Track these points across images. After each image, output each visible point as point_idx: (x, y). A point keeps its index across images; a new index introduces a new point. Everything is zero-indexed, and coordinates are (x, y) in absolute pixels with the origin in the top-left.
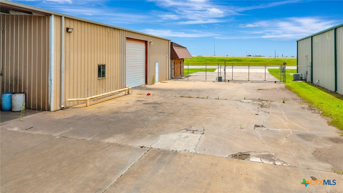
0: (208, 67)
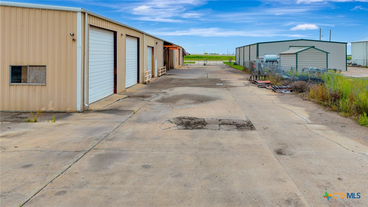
0: (192, 61)
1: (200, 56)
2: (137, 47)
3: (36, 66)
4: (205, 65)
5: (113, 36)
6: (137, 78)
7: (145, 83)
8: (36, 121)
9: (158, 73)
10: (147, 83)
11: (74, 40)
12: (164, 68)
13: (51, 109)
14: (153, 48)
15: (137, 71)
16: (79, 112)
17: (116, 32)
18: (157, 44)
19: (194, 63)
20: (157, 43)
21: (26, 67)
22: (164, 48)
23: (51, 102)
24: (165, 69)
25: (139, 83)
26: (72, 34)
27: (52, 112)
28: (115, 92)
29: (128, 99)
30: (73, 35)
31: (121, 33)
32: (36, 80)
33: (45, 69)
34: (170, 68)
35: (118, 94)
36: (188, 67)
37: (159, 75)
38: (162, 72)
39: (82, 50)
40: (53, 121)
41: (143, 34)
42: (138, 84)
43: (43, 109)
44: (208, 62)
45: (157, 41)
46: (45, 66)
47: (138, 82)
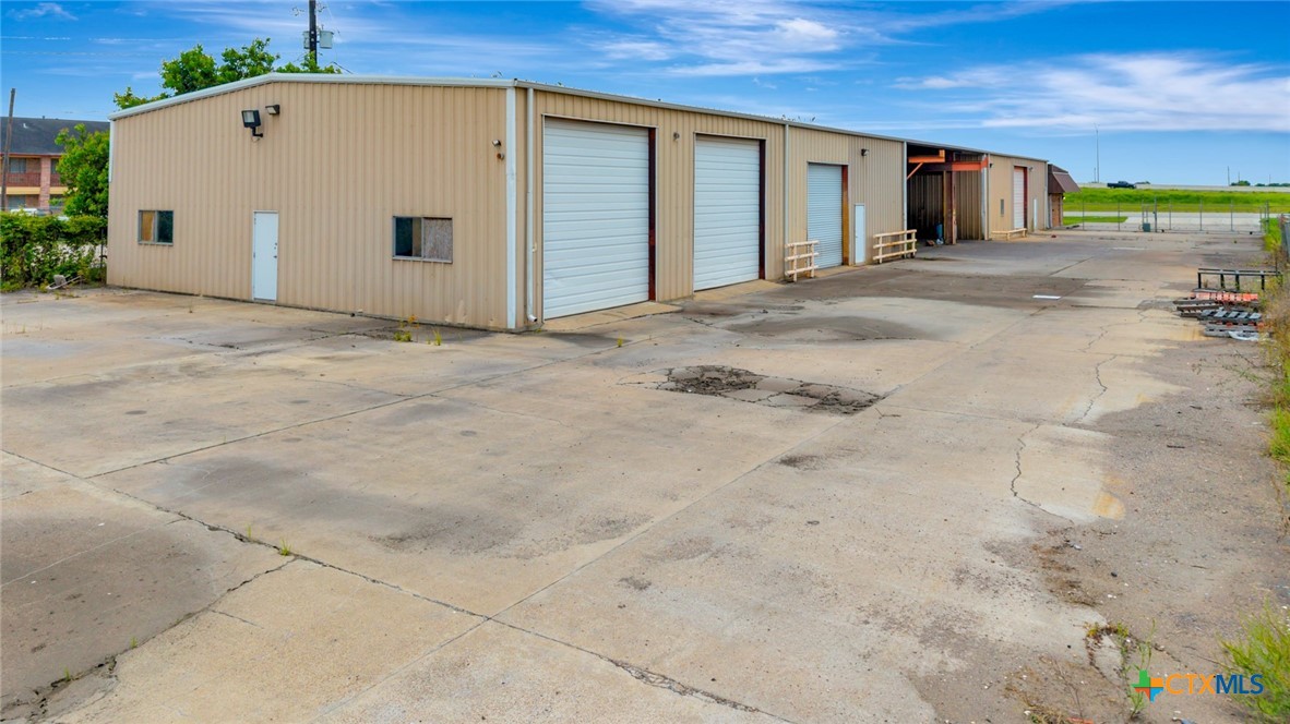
1: (1195, 195)
2: (757, 168)
3: (436, 219)
4: (1146, 228)
5: (646, 140)
6: (757, 262)
7: (788, 280)
8: (409, 340)
9: (872, 251)
10: (795, 279)
11: (499, 156)
12: (909, 236)
13: (461, 320)
14: (844, 168)
15: (757, 242)
16: (510, 332)
17: (654, 129)
18: (863, 154)
19: (1120, 220)
20: (863, 151)
21: (419, 219)
22: (910, 167)
23: (462, 303)
24: (914, 240)
25: (764, 278)
26: (496, 142)
27: (462, 328)
28: (652, 296)
29: (679, 317)
30: (499, 144)
31: (674, 131)
32: (435, 252)
33: (451, 226)
34: (959, 238)
35: (659, 302)
36: (1054, 236)
37: (876, 258)
38: (885, 250)
39: (517, 180)
40: (437, 343)
41: (784, 126)
42: (762, 280)
43: (448, 320)
44: (1164, 219)
45: (866, 145)
46: (450, 219)
47: (762, 276)
